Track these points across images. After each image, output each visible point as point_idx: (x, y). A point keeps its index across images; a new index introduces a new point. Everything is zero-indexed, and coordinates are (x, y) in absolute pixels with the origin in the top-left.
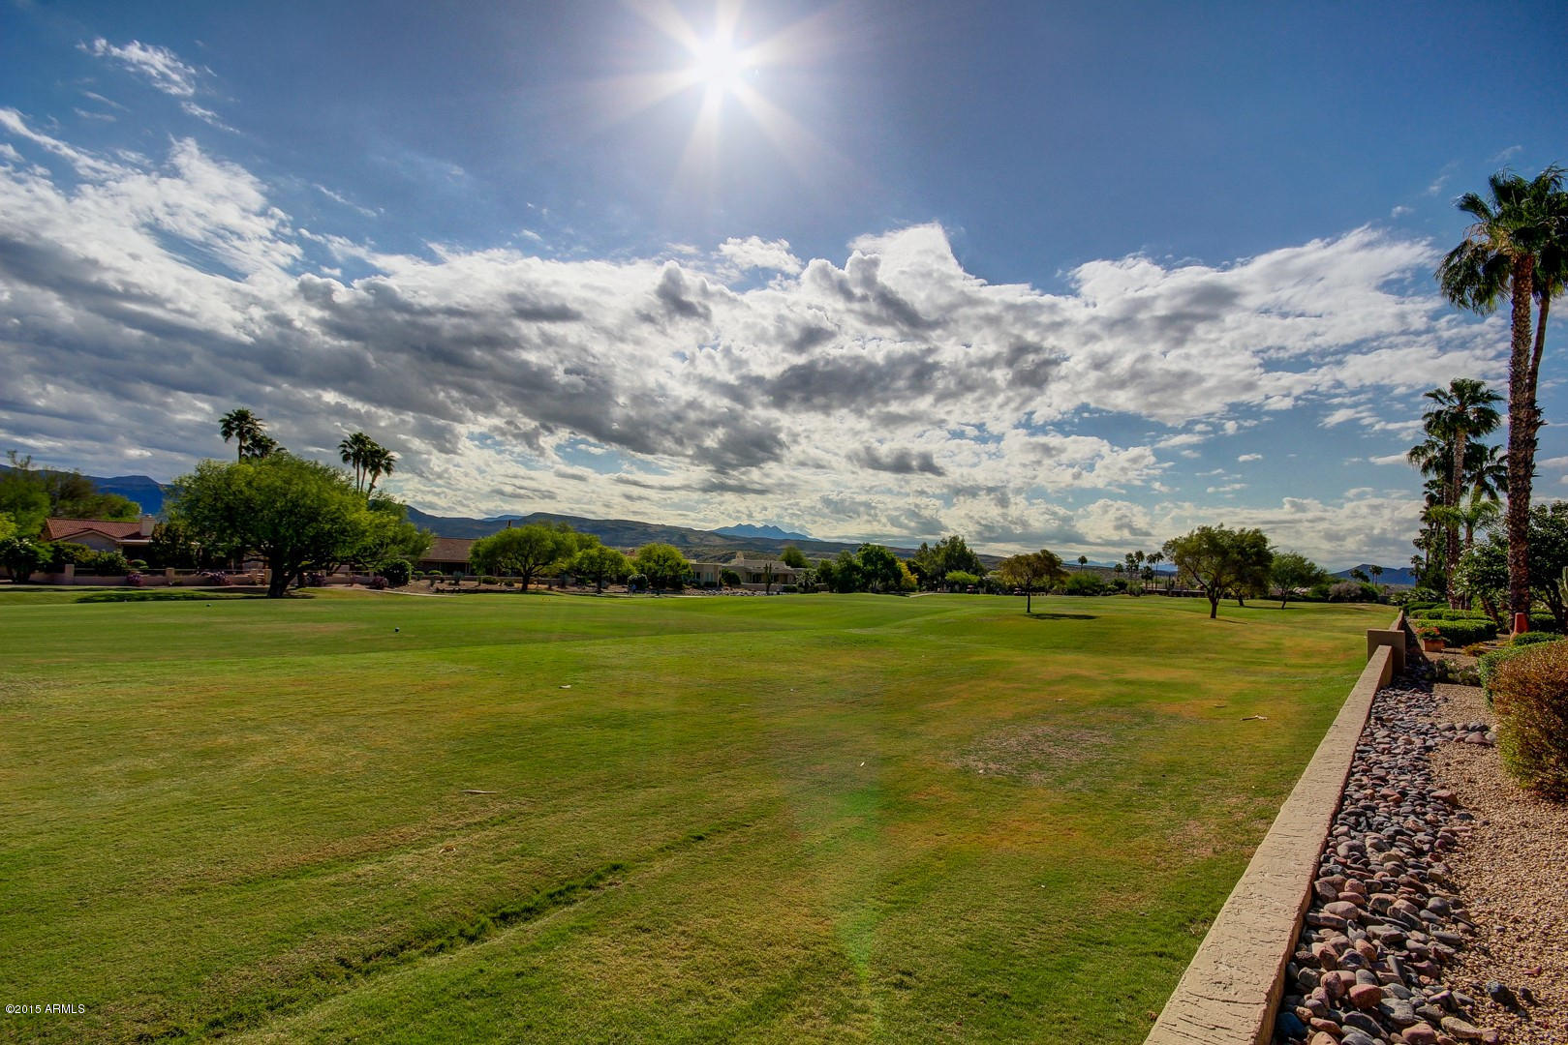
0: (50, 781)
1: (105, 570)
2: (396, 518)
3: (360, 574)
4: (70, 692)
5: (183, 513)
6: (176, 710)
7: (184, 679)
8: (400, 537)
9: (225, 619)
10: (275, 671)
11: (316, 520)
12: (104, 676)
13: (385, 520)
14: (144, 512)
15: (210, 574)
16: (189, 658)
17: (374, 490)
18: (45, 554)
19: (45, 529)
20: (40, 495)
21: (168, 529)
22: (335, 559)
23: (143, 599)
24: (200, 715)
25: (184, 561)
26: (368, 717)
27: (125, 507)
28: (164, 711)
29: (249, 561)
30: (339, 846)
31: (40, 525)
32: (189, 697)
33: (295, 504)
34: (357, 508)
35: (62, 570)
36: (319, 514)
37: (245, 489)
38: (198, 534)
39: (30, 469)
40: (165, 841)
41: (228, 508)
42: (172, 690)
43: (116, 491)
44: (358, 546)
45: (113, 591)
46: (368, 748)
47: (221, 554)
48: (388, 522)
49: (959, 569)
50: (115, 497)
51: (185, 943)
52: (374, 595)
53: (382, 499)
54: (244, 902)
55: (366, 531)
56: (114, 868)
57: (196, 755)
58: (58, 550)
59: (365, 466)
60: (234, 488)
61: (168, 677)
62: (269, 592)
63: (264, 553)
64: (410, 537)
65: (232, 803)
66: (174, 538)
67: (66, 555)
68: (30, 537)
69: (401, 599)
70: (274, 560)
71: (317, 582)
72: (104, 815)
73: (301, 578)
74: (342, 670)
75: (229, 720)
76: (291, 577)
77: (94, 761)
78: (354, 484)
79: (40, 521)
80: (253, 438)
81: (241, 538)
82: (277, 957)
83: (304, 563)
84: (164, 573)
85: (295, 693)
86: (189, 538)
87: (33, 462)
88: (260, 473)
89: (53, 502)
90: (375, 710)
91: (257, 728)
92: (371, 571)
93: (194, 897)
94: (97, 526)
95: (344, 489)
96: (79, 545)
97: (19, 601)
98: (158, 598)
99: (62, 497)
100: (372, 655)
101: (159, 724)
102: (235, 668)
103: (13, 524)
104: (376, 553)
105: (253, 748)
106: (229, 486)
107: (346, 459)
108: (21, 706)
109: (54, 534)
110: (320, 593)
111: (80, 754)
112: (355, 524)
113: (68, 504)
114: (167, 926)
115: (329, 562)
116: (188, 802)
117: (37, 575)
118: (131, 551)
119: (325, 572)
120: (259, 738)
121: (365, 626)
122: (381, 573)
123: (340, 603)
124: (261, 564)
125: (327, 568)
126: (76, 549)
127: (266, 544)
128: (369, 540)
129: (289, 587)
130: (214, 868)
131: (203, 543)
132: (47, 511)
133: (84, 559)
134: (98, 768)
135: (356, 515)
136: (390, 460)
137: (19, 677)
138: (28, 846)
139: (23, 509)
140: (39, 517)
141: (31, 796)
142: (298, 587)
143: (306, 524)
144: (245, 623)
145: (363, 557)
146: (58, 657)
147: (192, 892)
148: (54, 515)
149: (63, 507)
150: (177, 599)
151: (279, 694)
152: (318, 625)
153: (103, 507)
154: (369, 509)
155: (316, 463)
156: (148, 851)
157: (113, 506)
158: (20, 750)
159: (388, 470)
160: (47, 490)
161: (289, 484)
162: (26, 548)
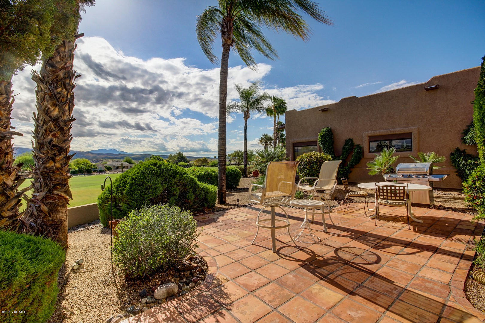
49: (182, 161)
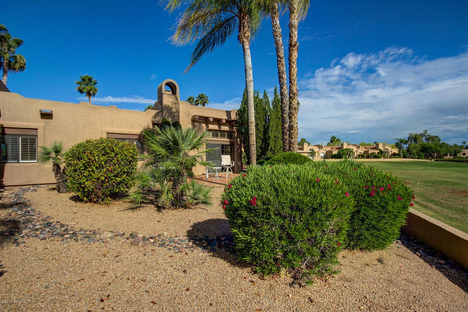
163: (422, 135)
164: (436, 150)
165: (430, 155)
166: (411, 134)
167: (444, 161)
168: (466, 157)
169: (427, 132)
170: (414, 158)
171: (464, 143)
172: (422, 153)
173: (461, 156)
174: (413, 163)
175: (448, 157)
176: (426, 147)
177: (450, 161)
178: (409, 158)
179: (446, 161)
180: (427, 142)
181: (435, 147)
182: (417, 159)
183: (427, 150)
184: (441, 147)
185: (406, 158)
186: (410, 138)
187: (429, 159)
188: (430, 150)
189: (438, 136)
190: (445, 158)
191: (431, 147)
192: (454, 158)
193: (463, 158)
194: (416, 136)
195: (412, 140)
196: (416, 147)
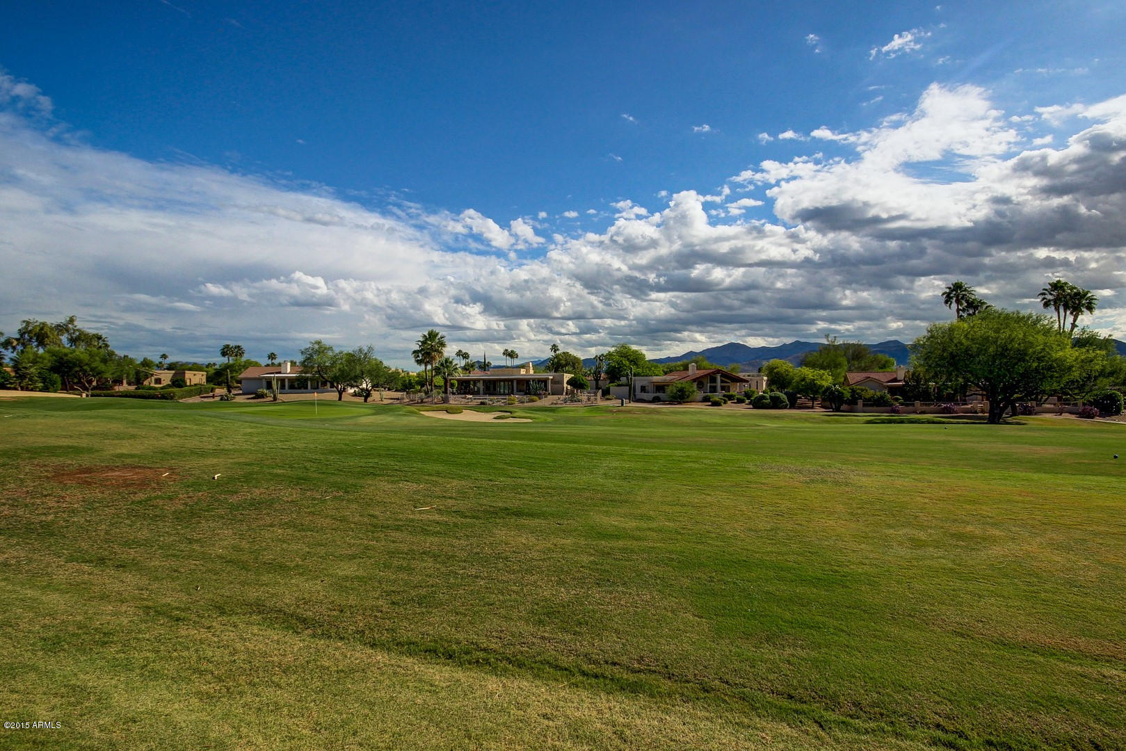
0: (866, 533)
1: (877, 403)
2: (1104, 353)
3: (1069, 404)
4: (869, 479)
5: (922, 362)
6: (934, 501)
7: (937, 480)
8: (1108, 369)
9: (958, 439)
10: (1003, 482)
11: (1024, 361)
12: (887, 472)
13: (1092, 355)
14: (897, 365)
15: (944, 405)
16: (938, 465)
17: (1076, 330)
18: (847, 395)
19: (846, 378)
20: (842, 359)
21: (913, 374)
22: (1044, 392)
23: (902, 422)
24: (951, 507)
25: (925, 396)
26: (1096, 534)
27: (887, 361)
28: (927, 501)
29: (971, 395)
30: (1082, 642)
31: (843, 376)
32: (943, 493)
33: (1005, 348)
34: (1062, 346)
35: (857, 404)
36: (1026, 354)
37: (964, 341)
38: (933, 377)
39: (836, 344)
40: (939, 592)
41: (952, 356)
42: (930, 487)
43: (881, 352)
44: (1065, 379)
45: (884, 416)
46: (1100, 562)
47: (950, 391)
48: (1095, 357)
50: (880, 356)
51: (962, 672)
52: (1085, 424)
53: (1085, 336)
54: (1002, 658)
55: (1073, 366)
56: (909, 601)
57: (952, 535)
58: (853, 391)
59: (1066, 308)
60: (955, 341)
61: (926, 477)
62: (989, 419)
63: (983, 389)
64: (1121, 370)
65: (984, 579)
66: (918, 380)
67: (858, 394)
68: (839, 384)
69: (1113, 427)
70: (990, 393)
71: (1028, 412)
72: (899, 563)
73: (1014, 408)
74: (1064, 488)
75: (973, 515)
76: (1005, 407)
77: (890, 527)
78: (1056, 326)
79: (843, 374)
80: (967, 301)
81: (964, 378)
82: (1036, 716)
83: (1015, 396)
84: (913, 405)
85: (1023, 502)
86: (927, 381)
87: (837, 339)
88: (973, 327)
89: (849, 362)
90: (1102, 529)
91: (994, 525)
92: (1080, 402)
93: (963, 640)
94: (873, 375)
95: (1047, 332)
96: (864, 388)
97: (837, 422)
98: (911, 422)
99: (853, 359)
100: (1091, 477)
101: (925, 509)
102: (971, 476)
103: (831, 377)
104: (1083, 385)
105: (993, 540)
106: (951, 340)
107: (1046, 305)
108: (847, 484)
109: (851, 382)
110: (1031, 420)
111: (880, 519)
112: (1060, 361)
113: (856, 363)
114: (948, 653)
115: (1037, 394)
116: (952, 569)
117: (844, 407)
118: (893, 391)
119: (1034, 403)
120: (997, 533)
121: (1080, 451)
122: (1091, 403)
123: (1051, 430)
124: (980, 397)
125: (1036, 399)
126: (862, 390)
127: (982, 382)
128: (1076, 374)
129: (1004, 415)
130: (976, 623)
131: (937, 383)
132: (846, 368)
133: (867, 397)
134: (892, 531)
135: (1061, 353)
136: (1091, 299)
137: (844, 467)
138: (860, 570)
139: (834, 367)
140: (842, 371)
141: (858, 540)
142: (1011, 416)
143: (1016, 364)
144: (970, 442)
145: (1071, 390)
146: (863, 457)
147: (962, 635)
148: (850, 370)
149: (854, 365)
150: (923, 423)
151: (1009, 501)
152: (1034, 448)
153: (875, 363)
154: (1074, 346)
155: (1018, 313)
156: (929, 596)
157: (880, 362)
158: (849, 511)
159: (1090, 308)
160: (845, 355)
161: (999, 332)
162: (837, 390)
163: (61, 328)
164: (92, 370)
165: (80, 383)
166: (28, 323)
167: (114, 396)
168: (162, 388)
169: (75, 323)
170: (32, 390)
171: (164, 356)
172: (56, 377)
173: (153, 385)
174: (27, 402)
175: (125, 387)
176: (68, 361)
177: (126, 396)
178: (15, 389)
179: (117, 396)
180: (74, 347)
181: (89, 360)
182: (40, 391)
183: (71, 368)
184: (104, 361)
185: (9, 389)
186: (25, 333)
187: (76, 392)
188: (77, 369)
189: (104, 337)
190: (117, 388)
191: (81, 361)
192: (136, 389)
193: (155, 389)
194: (42, 329)
195: (31, 338)
196: (40, 358)
